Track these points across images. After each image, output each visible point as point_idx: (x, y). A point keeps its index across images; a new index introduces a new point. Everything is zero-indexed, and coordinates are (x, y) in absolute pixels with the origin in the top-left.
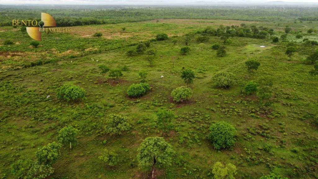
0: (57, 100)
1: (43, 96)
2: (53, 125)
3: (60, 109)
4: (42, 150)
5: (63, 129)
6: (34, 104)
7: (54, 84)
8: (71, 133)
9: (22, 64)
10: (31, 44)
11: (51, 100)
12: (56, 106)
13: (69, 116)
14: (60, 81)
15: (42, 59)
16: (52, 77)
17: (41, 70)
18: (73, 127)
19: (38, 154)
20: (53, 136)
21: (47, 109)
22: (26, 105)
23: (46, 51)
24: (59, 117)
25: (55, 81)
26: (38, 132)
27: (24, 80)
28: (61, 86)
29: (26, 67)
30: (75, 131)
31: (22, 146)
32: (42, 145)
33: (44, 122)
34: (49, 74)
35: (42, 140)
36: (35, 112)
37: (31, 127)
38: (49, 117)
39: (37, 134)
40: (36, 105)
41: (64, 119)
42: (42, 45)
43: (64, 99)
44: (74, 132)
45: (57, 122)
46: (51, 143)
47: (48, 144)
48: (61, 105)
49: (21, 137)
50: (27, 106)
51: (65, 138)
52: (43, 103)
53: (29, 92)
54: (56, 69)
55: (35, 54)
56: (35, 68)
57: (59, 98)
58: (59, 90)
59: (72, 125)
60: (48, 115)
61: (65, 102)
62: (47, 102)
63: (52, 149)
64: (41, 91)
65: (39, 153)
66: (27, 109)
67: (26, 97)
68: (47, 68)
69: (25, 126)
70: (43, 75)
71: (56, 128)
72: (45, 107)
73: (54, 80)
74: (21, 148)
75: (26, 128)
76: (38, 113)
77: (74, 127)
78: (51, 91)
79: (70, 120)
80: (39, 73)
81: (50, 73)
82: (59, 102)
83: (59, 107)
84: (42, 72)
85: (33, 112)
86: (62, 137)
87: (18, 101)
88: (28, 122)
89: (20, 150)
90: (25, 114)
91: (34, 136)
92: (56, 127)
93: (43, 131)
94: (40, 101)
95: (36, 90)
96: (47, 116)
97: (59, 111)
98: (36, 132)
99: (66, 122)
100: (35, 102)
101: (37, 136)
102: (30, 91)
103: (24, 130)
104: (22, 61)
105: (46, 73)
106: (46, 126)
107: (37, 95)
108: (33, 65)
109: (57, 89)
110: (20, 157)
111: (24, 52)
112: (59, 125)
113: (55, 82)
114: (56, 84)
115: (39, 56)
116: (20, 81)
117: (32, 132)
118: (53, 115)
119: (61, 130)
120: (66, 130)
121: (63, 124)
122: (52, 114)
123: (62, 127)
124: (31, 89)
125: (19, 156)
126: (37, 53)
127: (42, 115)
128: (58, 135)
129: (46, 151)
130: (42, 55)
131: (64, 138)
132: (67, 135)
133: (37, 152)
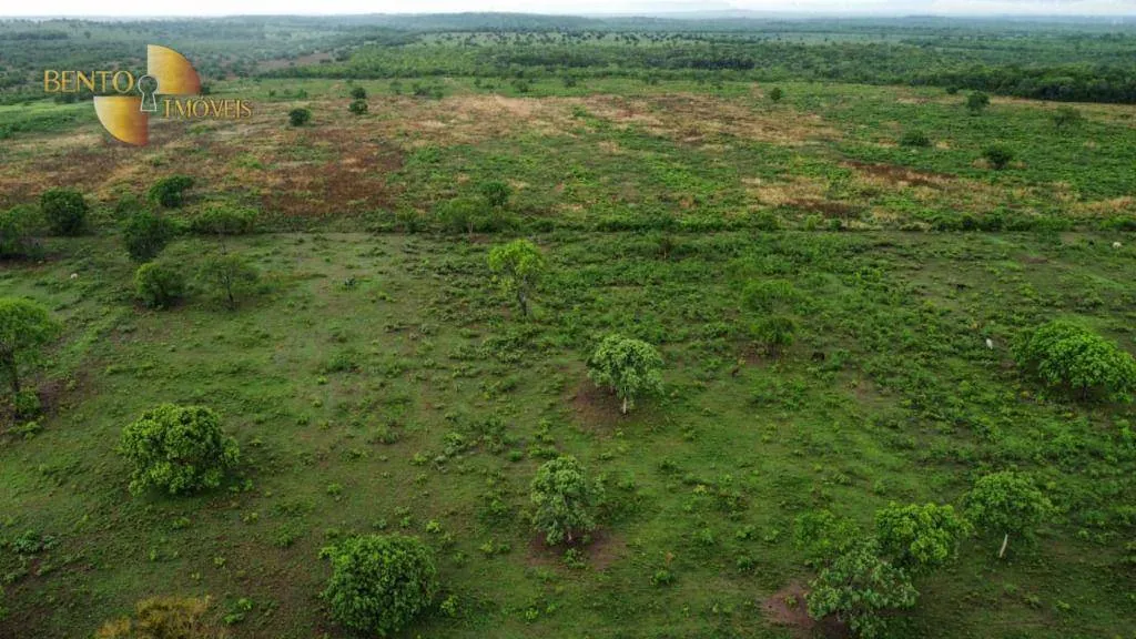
0: (1011, 368)
1: (965, 337)
2: (966, 448)
3: (1010, 402)
4: (902, 515)
5: (996, 477)
6: (928, 357)
7: (1018, 309)
8: (1022, 505)
9: (935, 216)
10: (984, 155)
11: (988, 363)
12: (999, 387)
13: (1035, 439)
14: (1047, 305)
15: (1005, 211)
16: (1021, 281)
17: (988, 249)
18: (1037, 486)
19: (886, 522)
20: (953, 485)
21: (964, 386)
22: (901, 352)
23: (1029, 185)
24: (998, 432)
25: (1026, 299)
26: (909, 452)
27: (922, 268)
28: (1042, 324)
29: (942, 228)
30: (1038, 502)
31: (848, 473)
32: (906, 497)
33: (940, 425)
34: (1013, 270)
35: (911, 481)
36: (923, 383)
37: (894, 427)
38: (961, 415)
39: (903, 458)
40: (933, 361)
41: (1012, 442)
42: (1024, 161)
43: (1035, 372)
44: (1035, 505)
45: (985, 445)
46: (938, 504)
47: (927, 502)
48: (1020, 390)
49: (855, 443)
50: (902, 357)
51: (991, 510)
52: (957, 363)
53: (925, 311)
54: (1045, 258)
55: (989, 189)
56: (970, 239)
57: (1018, 364)
58: (1031, 334)
59: (1034, 477)
60: (963, 407)
61: (1035, 386)
62: (973, 362)
63: (935, 525)
64: (963, 321)
65: (889, 520)
66: (899, 364)
67: (910, 324)
68: (1012, 245)
69: (875, 415)
70: (991, 269)
71: (972, 462)
72: (960, 380)
73: (1025, 295)
74: (843, 478)
75: (877, 423)
76: (930, 391)
77: (1042, 487)
78: (1002, 329)
79: (1034, 454)
80: (979, 258)
81: (1017, 267)
82: (1014, 377)
83: (1010, 395)
84: (989, 256)
85: (915, 382)
86: (983, 502)
87: (884, 332)
88: (890, 407)
89: (838, 482)
90: (888, 380)
91: (892, 459)
92: (973, 460)
93: (925, 454)
94: (951, 354)
95: (949, 311)
96: (957, 410)
97: (1006, 410)
98: (901, 448)
99: (1017, 460)
100: (934, 351)
101: (902, 463)
102: (930, 312)
103: (869, 427)
104: (938, 206)
105: (1004, 263)
106: (942, 444)
107: (948, 328)
108: (969, 225)
109: (1025, 329)
110: (832, 505)
111: (954, 176)
112: (987, 459)
113: (1024, 304)
114: (1025, 309)
115: (999, 201)
116: (912, 268)
117: (892, 442)
118: (978, 416)
119: (986, 477)
120: (1005, 485)
121: (1003, 460)
122: (975, 408)
123: (995, 466)
124: (935, 305)
125: (830, 500)
126: (997, 188)
127: (941, 400)
128: (971, 490)
129: (914, 523)
130: (1010, 197)
131: (988, 512)
132: (1002, 505)
133: (883, 513)
